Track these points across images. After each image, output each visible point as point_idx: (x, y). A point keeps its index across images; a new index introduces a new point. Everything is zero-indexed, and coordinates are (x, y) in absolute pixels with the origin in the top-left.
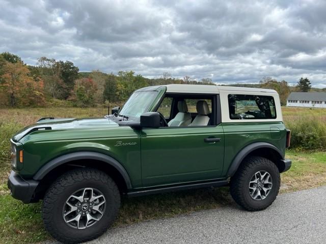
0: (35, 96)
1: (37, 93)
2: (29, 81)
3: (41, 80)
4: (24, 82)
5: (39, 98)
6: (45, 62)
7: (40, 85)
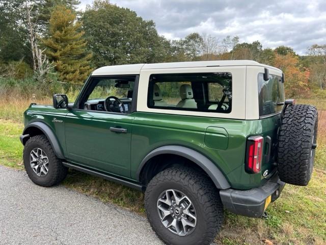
0: (298, 86)
1: (301, 83)
2: (295, 72)
3: (307, 69)
4: (290, 73)
5: (302, 89)
6: (316, 49)
7: (305, 75)
